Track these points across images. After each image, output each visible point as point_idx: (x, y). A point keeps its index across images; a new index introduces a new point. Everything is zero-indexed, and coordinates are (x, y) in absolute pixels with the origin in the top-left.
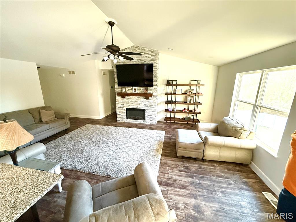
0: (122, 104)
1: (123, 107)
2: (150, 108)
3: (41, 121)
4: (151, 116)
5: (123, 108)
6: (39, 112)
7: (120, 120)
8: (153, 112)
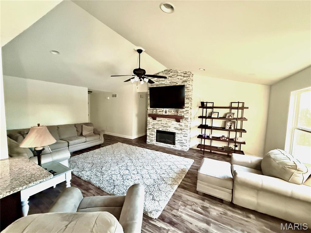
0: (153, 125)
1: (153, 128)
2: (180, 132)
3: (81, 135)
4: (181, 141)
5: (154, 130)
6: (82, 126)
7: (149, 142)
8: (184, 136)
